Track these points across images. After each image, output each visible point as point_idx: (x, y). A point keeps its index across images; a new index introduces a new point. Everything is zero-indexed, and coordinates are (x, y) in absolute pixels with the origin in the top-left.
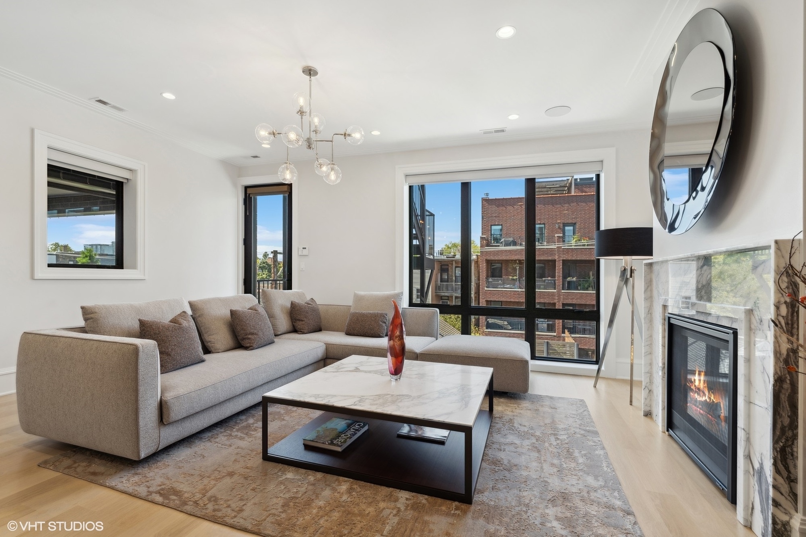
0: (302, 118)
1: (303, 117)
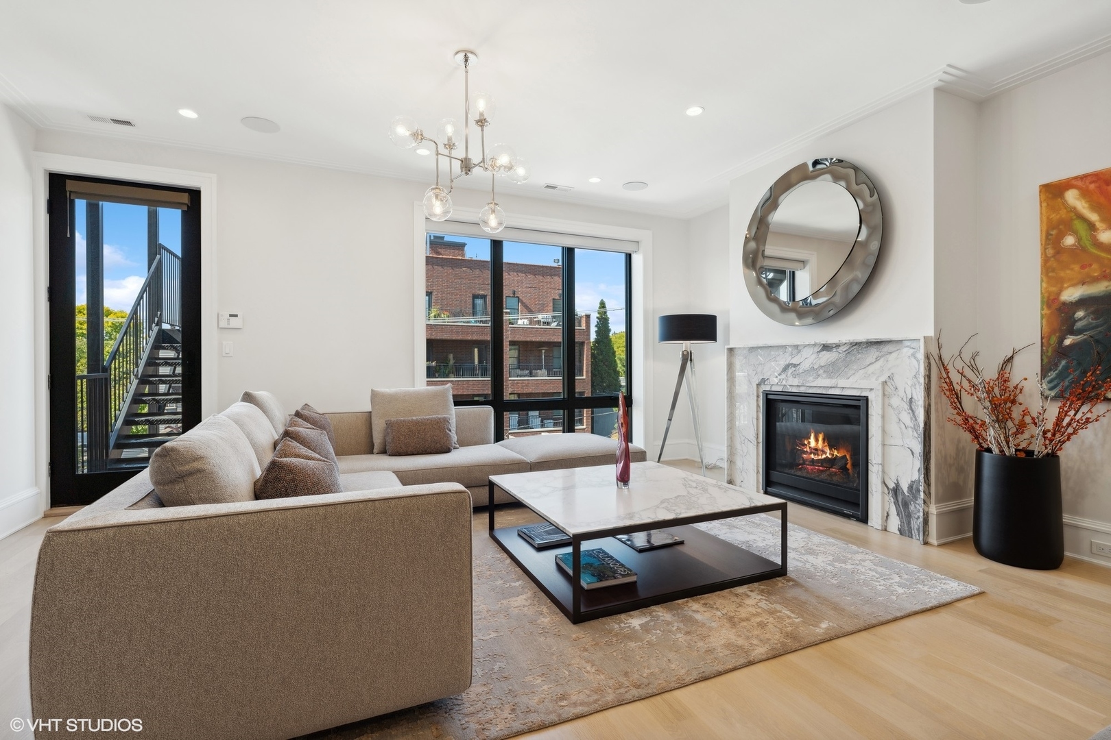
0: (482, 130)
1: (485, 128)
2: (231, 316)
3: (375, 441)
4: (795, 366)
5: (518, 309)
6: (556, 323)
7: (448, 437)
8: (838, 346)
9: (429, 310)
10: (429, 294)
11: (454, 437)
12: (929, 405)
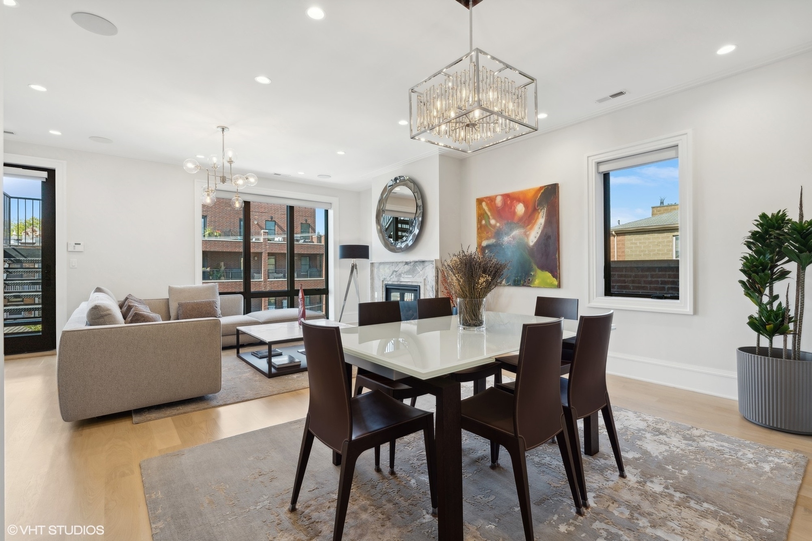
2: (76, 244)
3: (171, 315)
4: (396, 272)
5: (275, 230)
6: (303, 241)
7: (215, 311)
8: (410, 263)
9: (205, 229)
10: (204, 217)
11: (219, 311)
12: (438, 288)
